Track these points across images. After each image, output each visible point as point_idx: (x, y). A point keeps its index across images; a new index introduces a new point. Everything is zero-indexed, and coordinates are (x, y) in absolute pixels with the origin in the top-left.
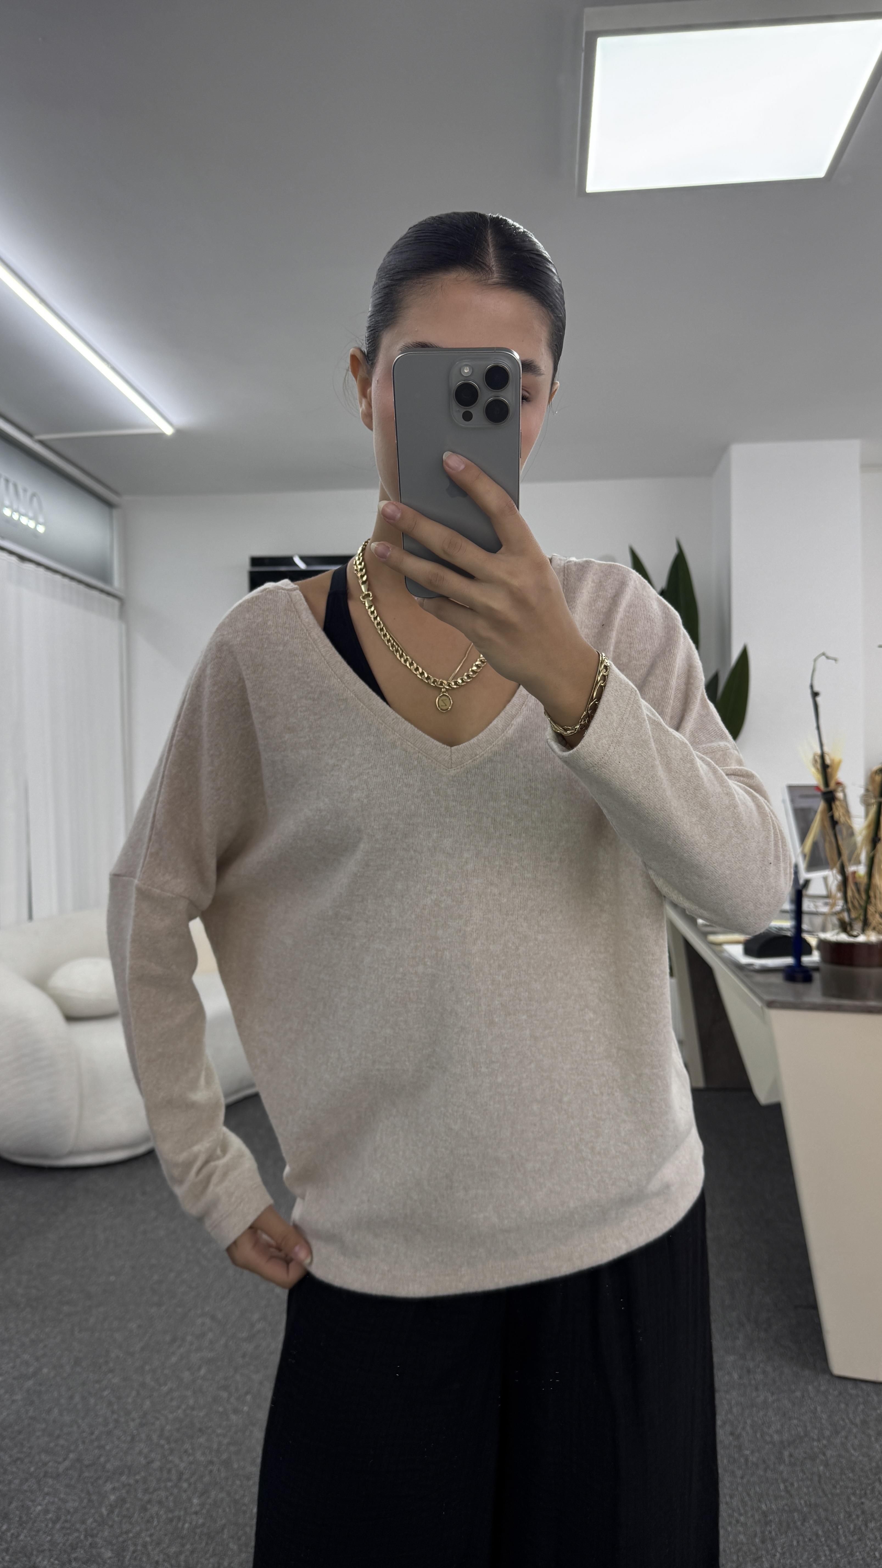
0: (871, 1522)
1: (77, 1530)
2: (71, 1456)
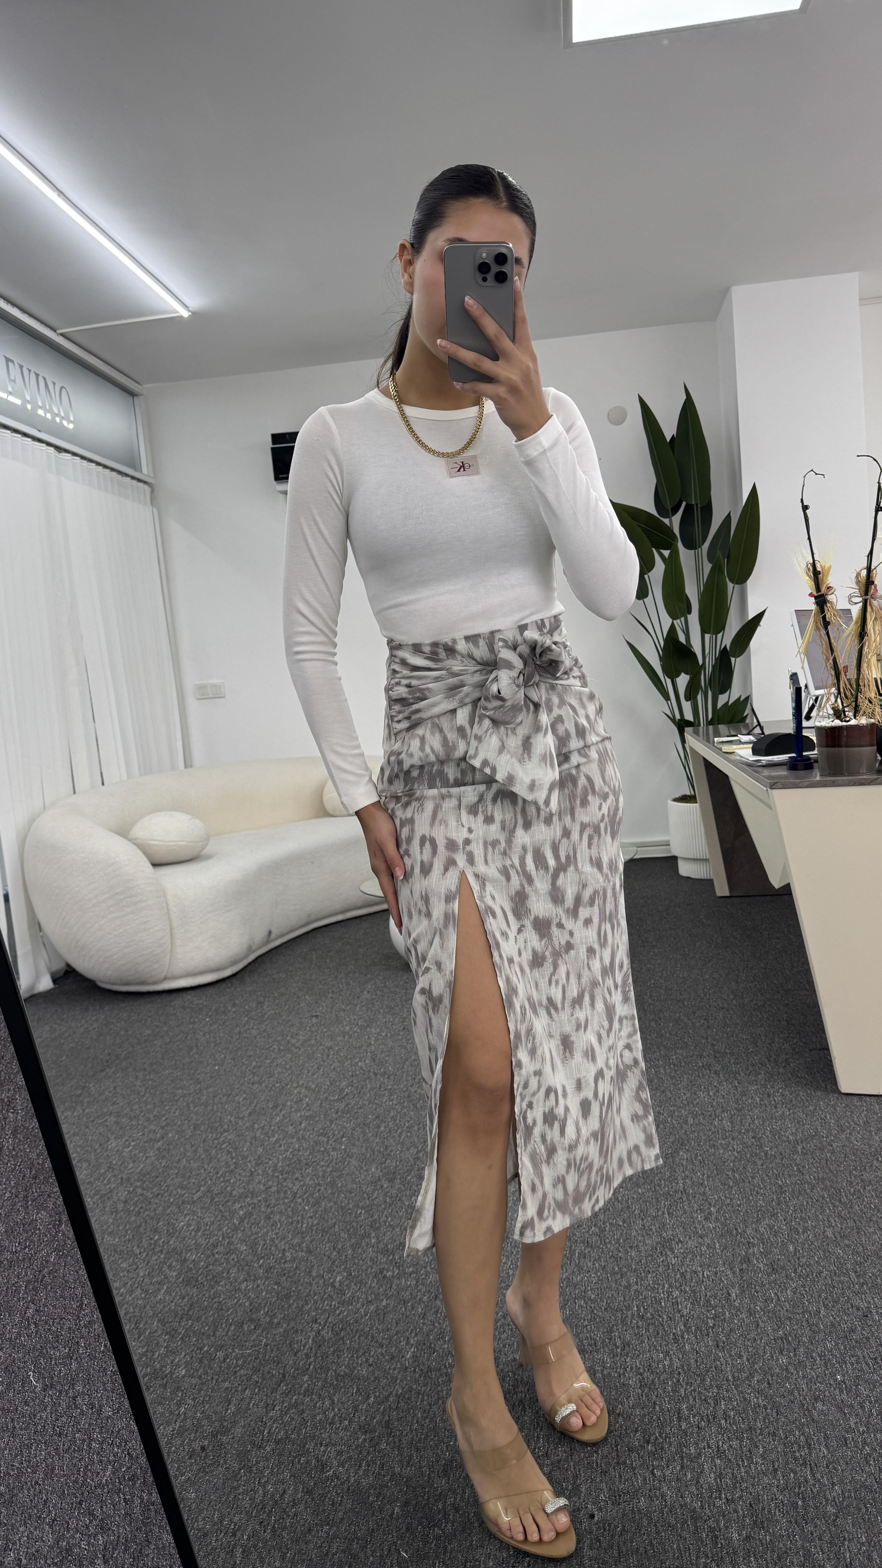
0: (868, 1186)
1: (217, 1235)
2: (202, 1189)
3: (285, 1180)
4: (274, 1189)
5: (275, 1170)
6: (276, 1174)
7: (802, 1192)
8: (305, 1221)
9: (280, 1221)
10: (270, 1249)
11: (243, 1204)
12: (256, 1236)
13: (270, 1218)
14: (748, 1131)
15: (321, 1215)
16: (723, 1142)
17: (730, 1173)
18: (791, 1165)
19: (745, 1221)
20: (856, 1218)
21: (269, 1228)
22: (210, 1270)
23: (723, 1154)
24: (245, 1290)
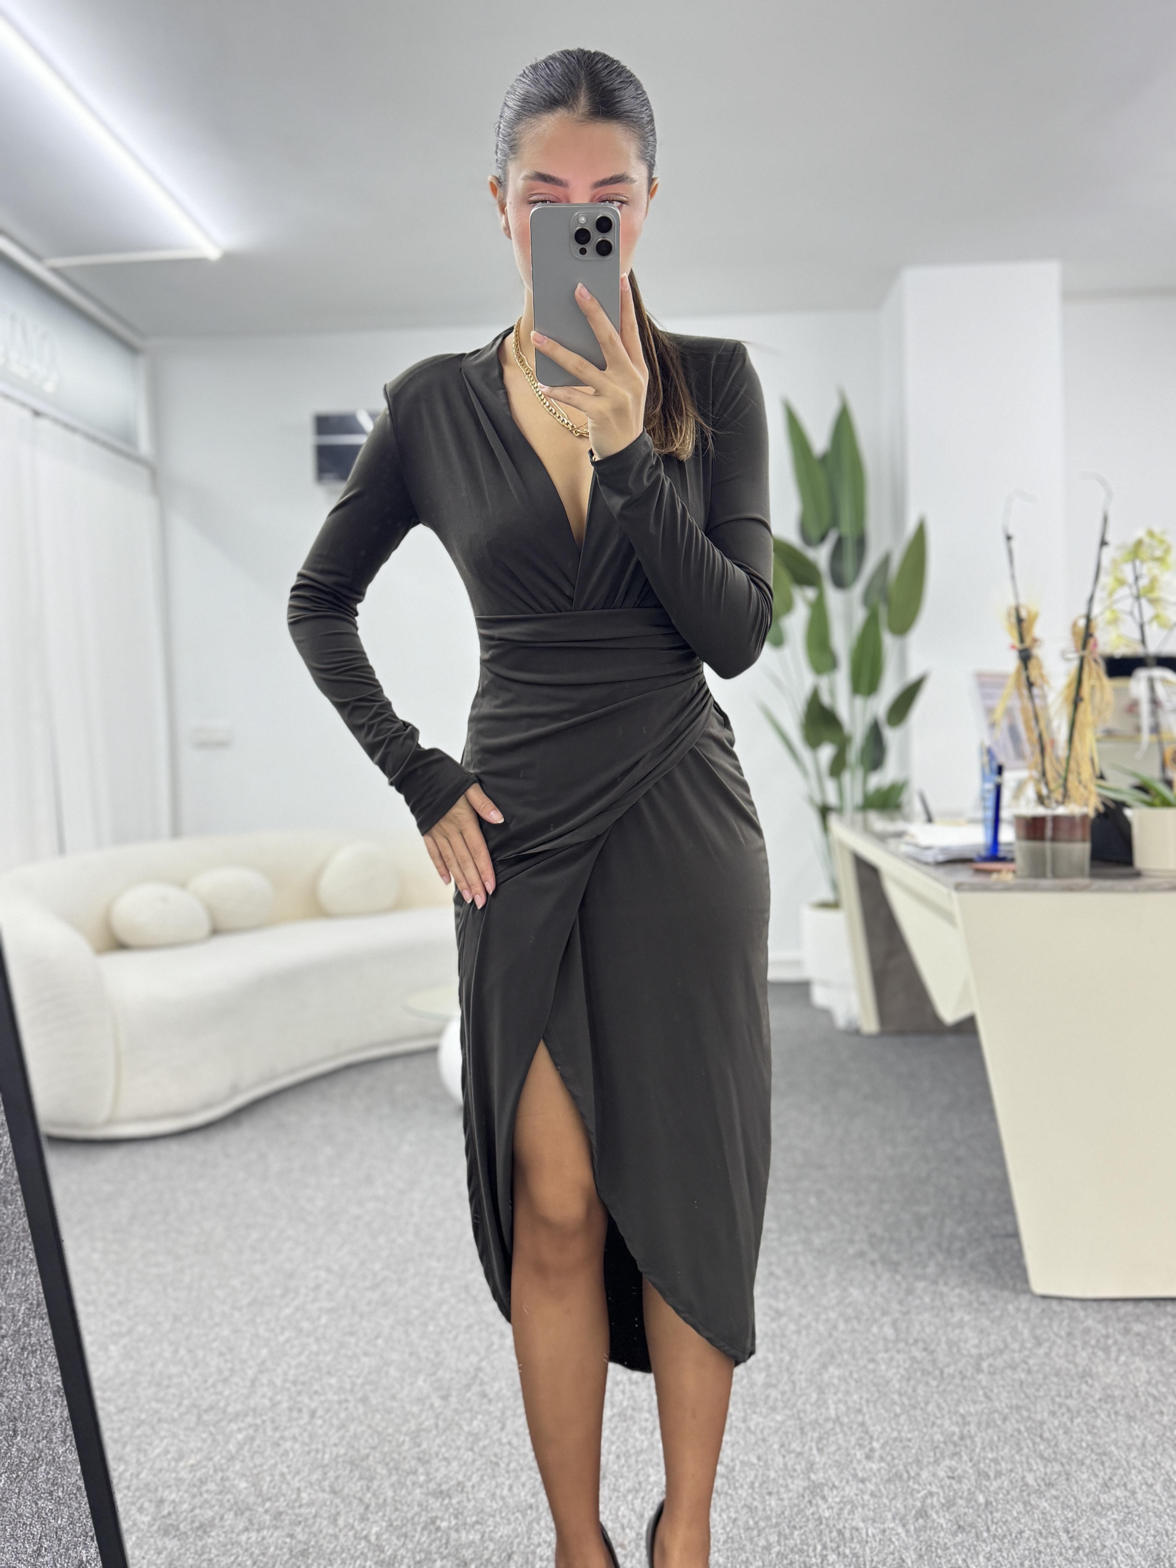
3: (299, 1393)
4: (285, 1405)
5: (285, 1381)
6: (288, 1385)
7: (992, 1424)
8: (328, 1450)
9: (292, 1449)
10: (280, 1488)
11: (242, 1425)
12: (259, 1469)
13: (278, 1445)
14: (916, 1341)
15: (348, 1443)
16: (886, 1356)
17: (896, 1397)
18: (975, 1387)
19: (919, 1461)
20: (1064, 1461)
21: (278, 1459)
22: (195, 1516)
23: (887, 1370)
24: (246, 1543)
